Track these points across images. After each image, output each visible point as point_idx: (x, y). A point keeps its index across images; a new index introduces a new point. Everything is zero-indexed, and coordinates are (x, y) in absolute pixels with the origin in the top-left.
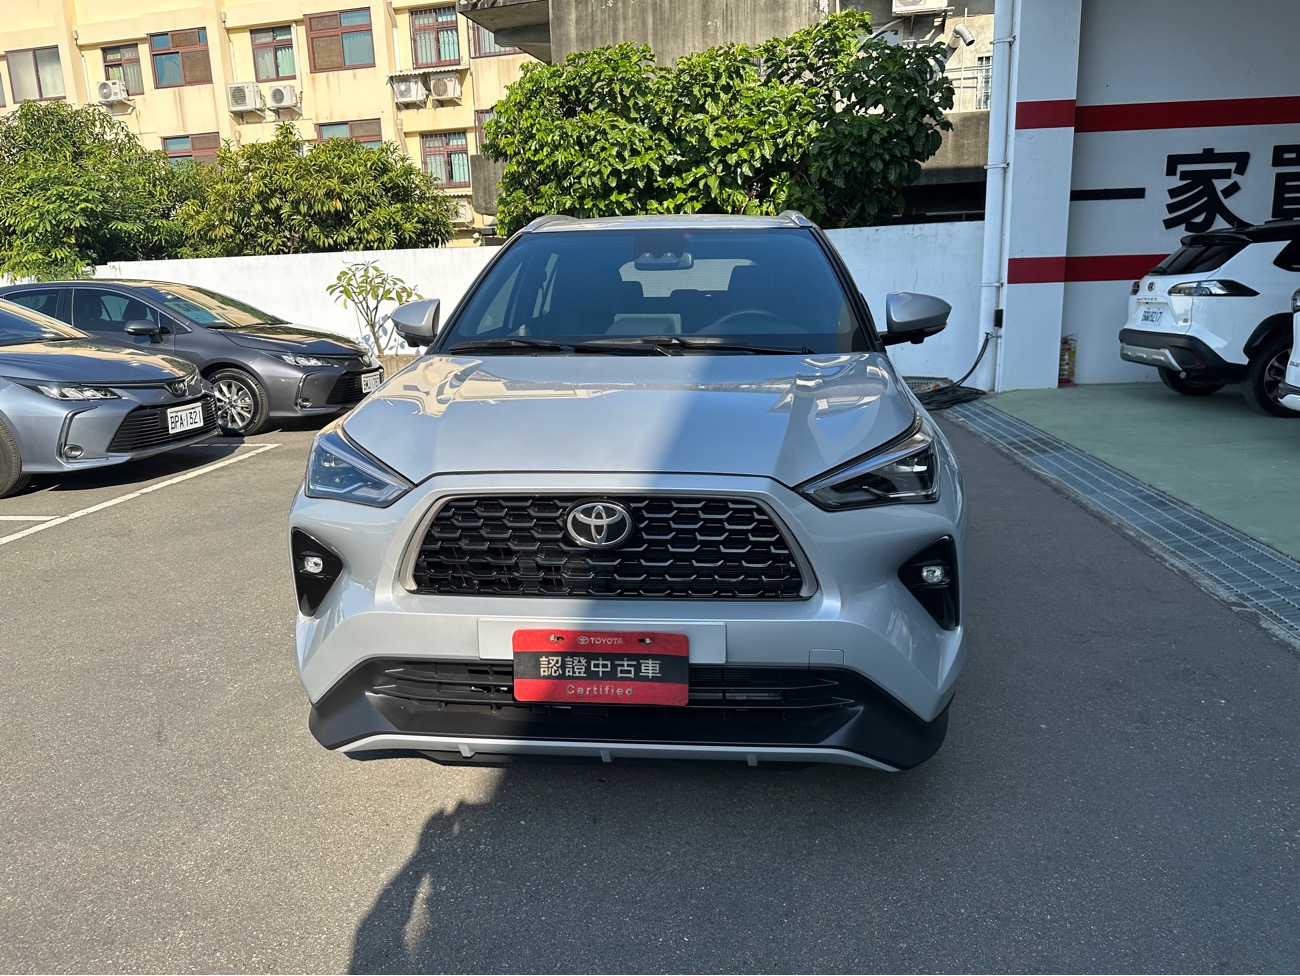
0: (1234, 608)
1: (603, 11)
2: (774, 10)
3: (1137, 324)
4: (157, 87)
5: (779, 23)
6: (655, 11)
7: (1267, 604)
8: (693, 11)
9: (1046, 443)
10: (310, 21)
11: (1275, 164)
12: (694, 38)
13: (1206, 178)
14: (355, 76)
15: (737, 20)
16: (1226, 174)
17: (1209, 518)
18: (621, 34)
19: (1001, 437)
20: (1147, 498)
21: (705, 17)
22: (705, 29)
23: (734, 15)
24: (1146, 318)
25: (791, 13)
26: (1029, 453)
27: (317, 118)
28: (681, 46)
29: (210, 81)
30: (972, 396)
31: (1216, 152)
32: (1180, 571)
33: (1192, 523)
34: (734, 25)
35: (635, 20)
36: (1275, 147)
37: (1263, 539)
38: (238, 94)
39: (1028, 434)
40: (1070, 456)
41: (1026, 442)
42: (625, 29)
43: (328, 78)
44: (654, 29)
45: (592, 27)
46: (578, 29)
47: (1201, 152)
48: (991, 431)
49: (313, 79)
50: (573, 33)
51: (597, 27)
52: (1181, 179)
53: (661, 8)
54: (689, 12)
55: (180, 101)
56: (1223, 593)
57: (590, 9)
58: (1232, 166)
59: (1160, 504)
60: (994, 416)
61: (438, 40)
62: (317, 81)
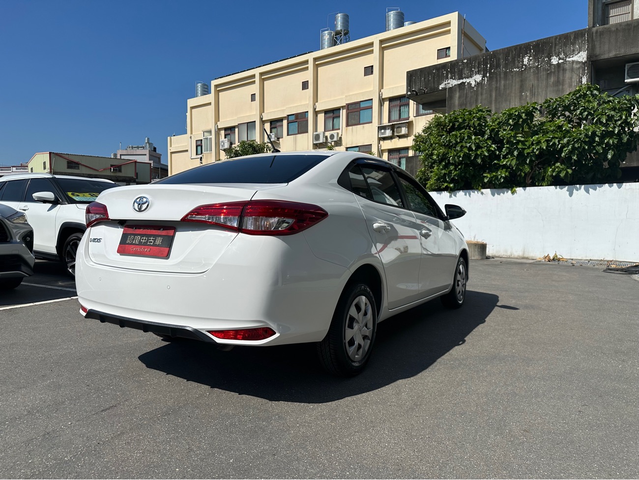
1: (471, 92)
4: (288, 135)
5: (559, 92)
6: (496, 90)
8: (515, 89)
10: (348, 107)
12: (515, 101)
14: (363, 127)
15: (538, 92)
18: (479, 101)
21: (521, 92)
22: (521, 96)
23: (536, 88)
25: (566, 86)
27: (346, 145)
28: (509, 105)
29: (307, 132)
34: (536, 93)
35: (486, 95)
38: (317, 137)
42: (481, 99)
43: (352, 128)
44: (495, 98)
45: (466, 99)
46: (459, 100)
49: (347, 129)
50: (457, 102)
51: (468, 99)
53: (499, 88)
54: (513, 90)
55: (295, 141)
57: (465, 92)
61: (400, 110)
62: (348, 130)
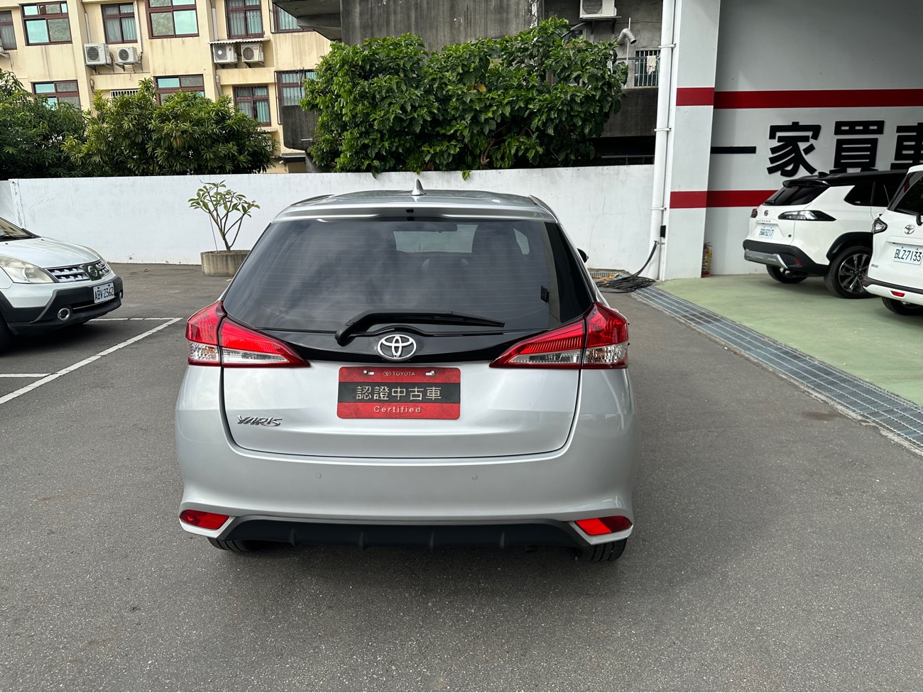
0: (863, 423)
1: (378, 7)
2: (500, 13)
3: (756, 237)
4: (28, 44)
5: (504, 23)
6: (416, 9)
7: (881, 421)
8: (444, 10)
9: (708, 316)
11: (836, 133)
12: (444, 30)
13: (793, 141)
14: (183, 42)
15: (475, 18)
16: (806, 139)
17: (829, 366)
18: (392, 24)
19: (676, 312)
20: (786, 353)
21: (452, 16)
22: (452, 23)
23: (472, 14)
24: (762, 233)
25: (512, 15)
26: (699, 323)
27: (154, 72)
28: (435, 34)
29: (70, 42)
30: (647, 283)
31: (800, 124)
32: (822, 400)
33: (819, 369)
34: (472, 21)
35: (402, 15)
36: (836, 122)
37: (867, 380)
38: (92, 53)
39: (693, 309)
40: (727, 325)
41: (694, 315)
42: (395, 21)
43: (162, 42)
44: (416, 22)
45: (371, 18)
46: (361, 19)
47: (791, 124)
48: (668, 308)
49: (151, 43)
50: (357, 22)
51: (375, 18)
52: (779, 141)
53: (421, 7)
54: (441, 11)
55: (46, 56)
56: (853, 415)
57: (370, 6)
58: (810, 134)
59: (795, 357)
60: (666, 297)
61: (246, 18)
62: (154, 45)
